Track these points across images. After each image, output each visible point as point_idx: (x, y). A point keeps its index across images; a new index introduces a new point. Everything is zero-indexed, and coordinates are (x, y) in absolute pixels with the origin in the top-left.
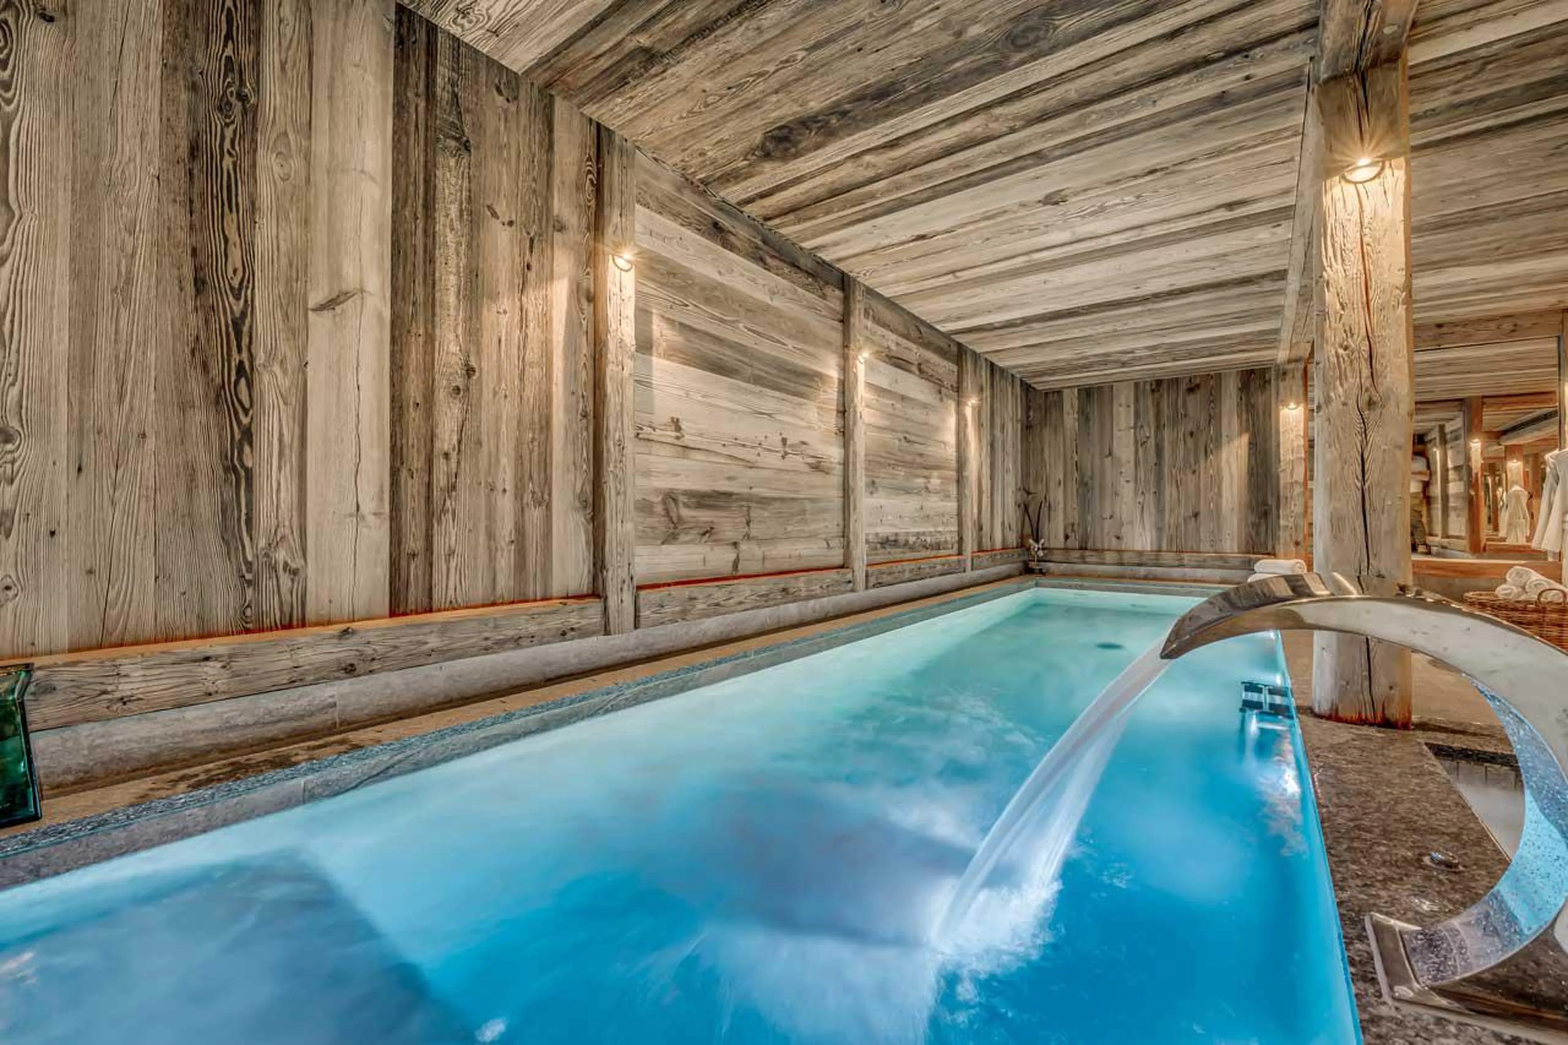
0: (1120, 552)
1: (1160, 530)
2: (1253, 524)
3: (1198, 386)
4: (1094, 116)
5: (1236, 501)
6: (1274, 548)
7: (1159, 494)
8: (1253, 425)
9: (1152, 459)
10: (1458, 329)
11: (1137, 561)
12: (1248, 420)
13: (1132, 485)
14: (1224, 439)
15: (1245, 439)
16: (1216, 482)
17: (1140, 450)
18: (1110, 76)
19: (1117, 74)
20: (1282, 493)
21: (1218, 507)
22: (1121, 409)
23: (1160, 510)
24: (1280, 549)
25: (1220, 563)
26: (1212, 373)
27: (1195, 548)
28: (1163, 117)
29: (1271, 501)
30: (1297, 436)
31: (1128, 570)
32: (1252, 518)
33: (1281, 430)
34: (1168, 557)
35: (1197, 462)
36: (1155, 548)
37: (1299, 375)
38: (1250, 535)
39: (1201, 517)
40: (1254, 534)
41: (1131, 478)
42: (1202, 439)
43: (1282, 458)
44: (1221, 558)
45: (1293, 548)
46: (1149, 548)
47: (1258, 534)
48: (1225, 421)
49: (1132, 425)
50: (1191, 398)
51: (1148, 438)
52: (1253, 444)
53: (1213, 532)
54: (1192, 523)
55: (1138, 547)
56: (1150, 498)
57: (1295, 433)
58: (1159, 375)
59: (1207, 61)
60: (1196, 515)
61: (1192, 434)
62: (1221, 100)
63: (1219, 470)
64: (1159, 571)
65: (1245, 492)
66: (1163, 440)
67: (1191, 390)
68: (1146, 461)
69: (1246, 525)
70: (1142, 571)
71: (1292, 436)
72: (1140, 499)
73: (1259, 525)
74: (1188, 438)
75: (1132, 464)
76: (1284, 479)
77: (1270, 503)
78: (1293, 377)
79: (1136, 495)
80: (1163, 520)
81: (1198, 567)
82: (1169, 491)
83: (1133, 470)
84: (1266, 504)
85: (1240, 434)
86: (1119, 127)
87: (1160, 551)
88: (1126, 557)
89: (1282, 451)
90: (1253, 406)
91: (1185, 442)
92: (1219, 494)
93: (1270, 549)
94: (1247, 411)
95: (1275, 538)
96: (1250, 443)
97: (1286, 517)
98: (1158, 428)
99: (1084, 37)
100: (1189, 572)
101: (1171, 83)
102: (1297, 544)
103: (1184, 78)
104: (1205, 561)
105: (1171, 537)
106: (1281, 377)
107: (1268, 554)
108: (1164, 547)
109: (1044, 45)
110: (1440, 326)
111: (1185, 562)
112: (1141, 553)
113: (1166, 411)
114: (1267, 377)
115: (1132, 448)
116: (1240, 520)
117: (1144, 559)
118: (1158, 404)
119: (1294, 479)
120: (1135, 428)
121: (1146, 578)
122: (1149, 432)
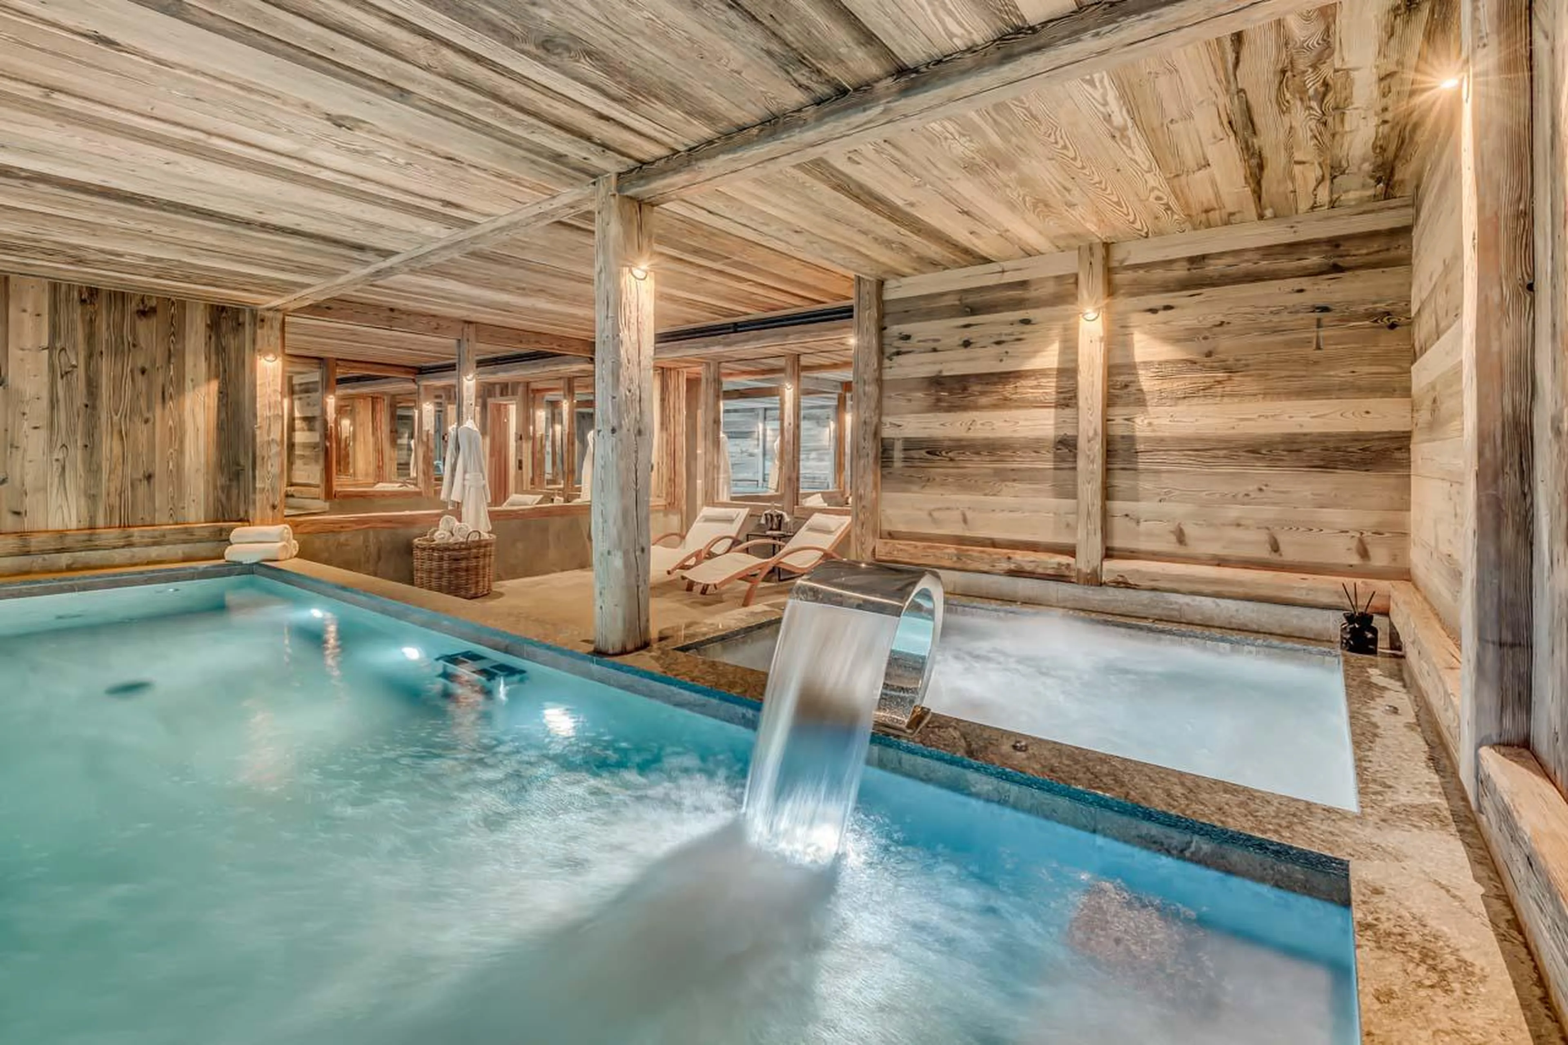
0: (22, 534)
1: (92, 498)
2: (222, 487)
3: (153, 310)
4: (491, 110)
5: (203, 460)
6: (246, 512)
7: (90, 448)
8: (225, 371)
9: (80, 399)
10: (404, 317)
11: (53, 545)
12: (217, 366)
13: (43, 433)
14: (188, 384)
15: (214, 386)
16: (177, 434)
17: (60, 383)
18: (543, 103)
19: (550, 106)
20: (258, 453)
21: (179, 467)
22: (26, 316)
23: (93, 470)
24: (256, 513)
25: (184, 537)
26: (173, 299)
27: (148, 520)
28: (518, 140)
29: (244, 461)
30: (275, 391)
31: (38, 561)
32: (222, 481)
33: (258, 382)
34: (112, 535)
35: (150, 408)
36: (85, 523)
37: (277, 325)
38: (218, 500)
39: (156, 480)
40: (224, 499)
41: (43, 422)
42: (160, 379)
43: (258, 414)
44: (186, 531)
45: (269, 512)
46: (74, 525)
47: (229, 498)
48: (189, 360)
49: (45, 343)
50: (142, 326)
51: (75, 367)
52: (223, 394)
53: (172, 498)
54: (143, 488)
55: (55, 523)
56: (77, 454)
57: (272, 388)
58: (94, 283)
59: (589, 139)
60: (149, 477)
61: (143, 371)
62: (558, 158)
63: (181, 423)
64: (94, 556)
65: (213, 450)
66: (98, 372)
67: (143, 313)
68: (71, 400)
69: (215, 487)
70: (64, 559)
71: (269, 390)
72: (59, 454)
73: (229, 487)
74: (139, 377)
75: (45, 402)
76: (261, 437)
77: (242, 462)
78: (272, 327)
79: (51, 449)
80: (98, 484)
81: (155, 544)
82: (109, 446)
83: (47, 413)
84: (238, 464)
85: (209, 380)
86: (488, 125)
87: (92, 528)
88: (35, 542)
89: (258, 406)
90: (224, 349)
91: (133, 380)
92: (181, 452)
93: (242, 514)
94: (217, 354)
95: (249, 502)
96: (220, 392)
97: (263, 480)
98: (90, 356)
99: (575, 79)
100: (139, 552)
101: (557, 132)
102: (274, 507)
103: (568, 136)
104: (164, 536)
105: (112, 508)
106: (259, 324)
107: (240, 520)
108: (101, 521)
109: (554, 59)
110: (392, 310)
111: (135, 539)
112: (62, 534)
113: (104, 333)
114: (241, 320)
115: (45, 378)
116: (207, 482)
117: (68, 542)
118: (91, 322)
119: (272, 436)
120: (51, 348)
121: (70, 568)
122: (77, 358)
